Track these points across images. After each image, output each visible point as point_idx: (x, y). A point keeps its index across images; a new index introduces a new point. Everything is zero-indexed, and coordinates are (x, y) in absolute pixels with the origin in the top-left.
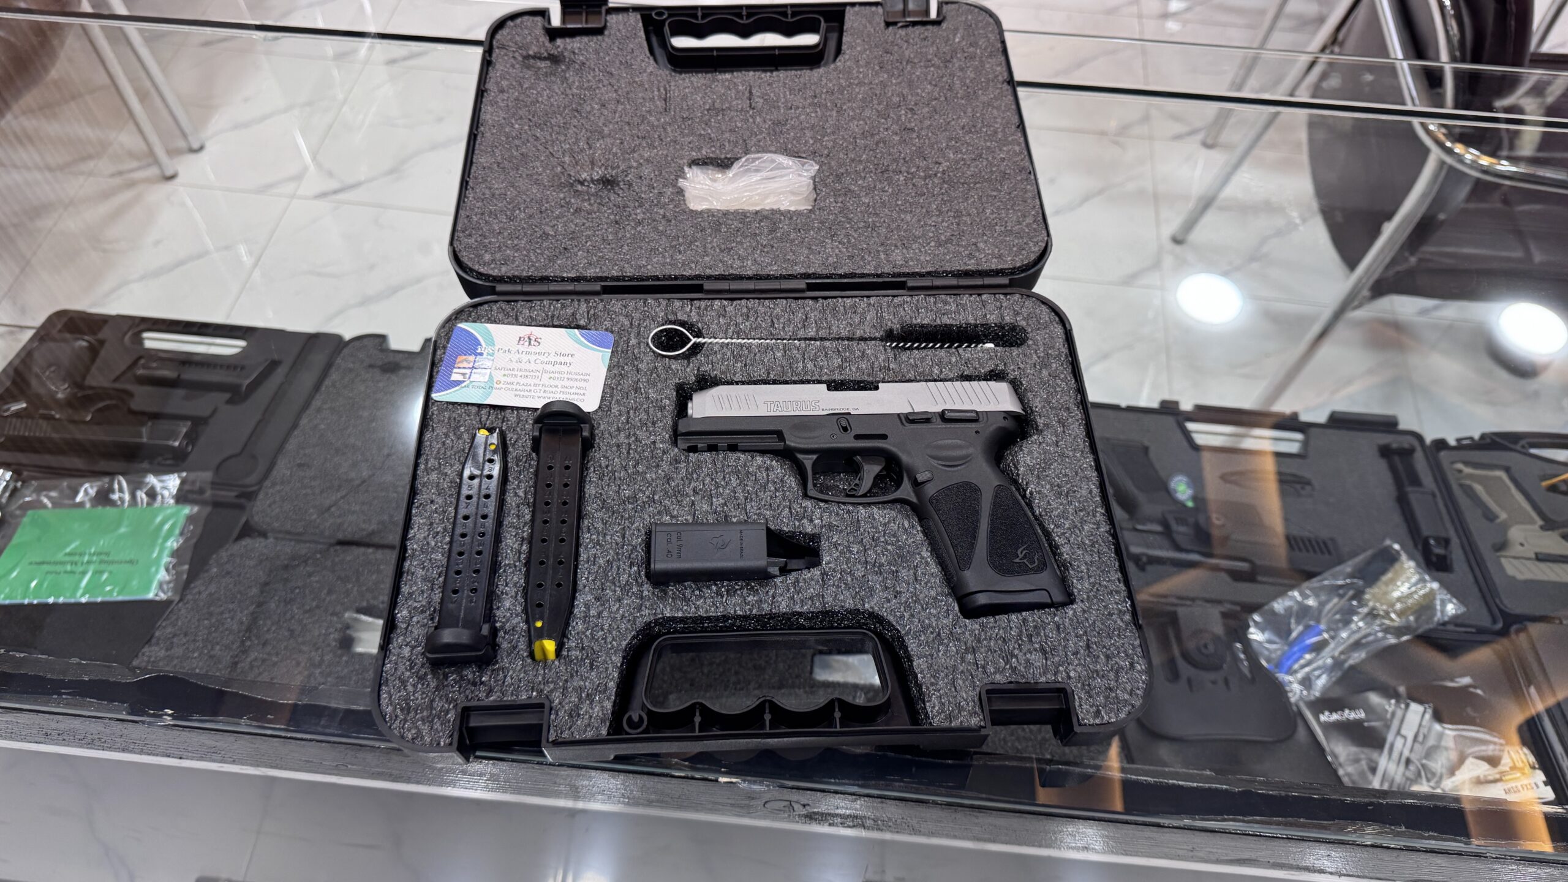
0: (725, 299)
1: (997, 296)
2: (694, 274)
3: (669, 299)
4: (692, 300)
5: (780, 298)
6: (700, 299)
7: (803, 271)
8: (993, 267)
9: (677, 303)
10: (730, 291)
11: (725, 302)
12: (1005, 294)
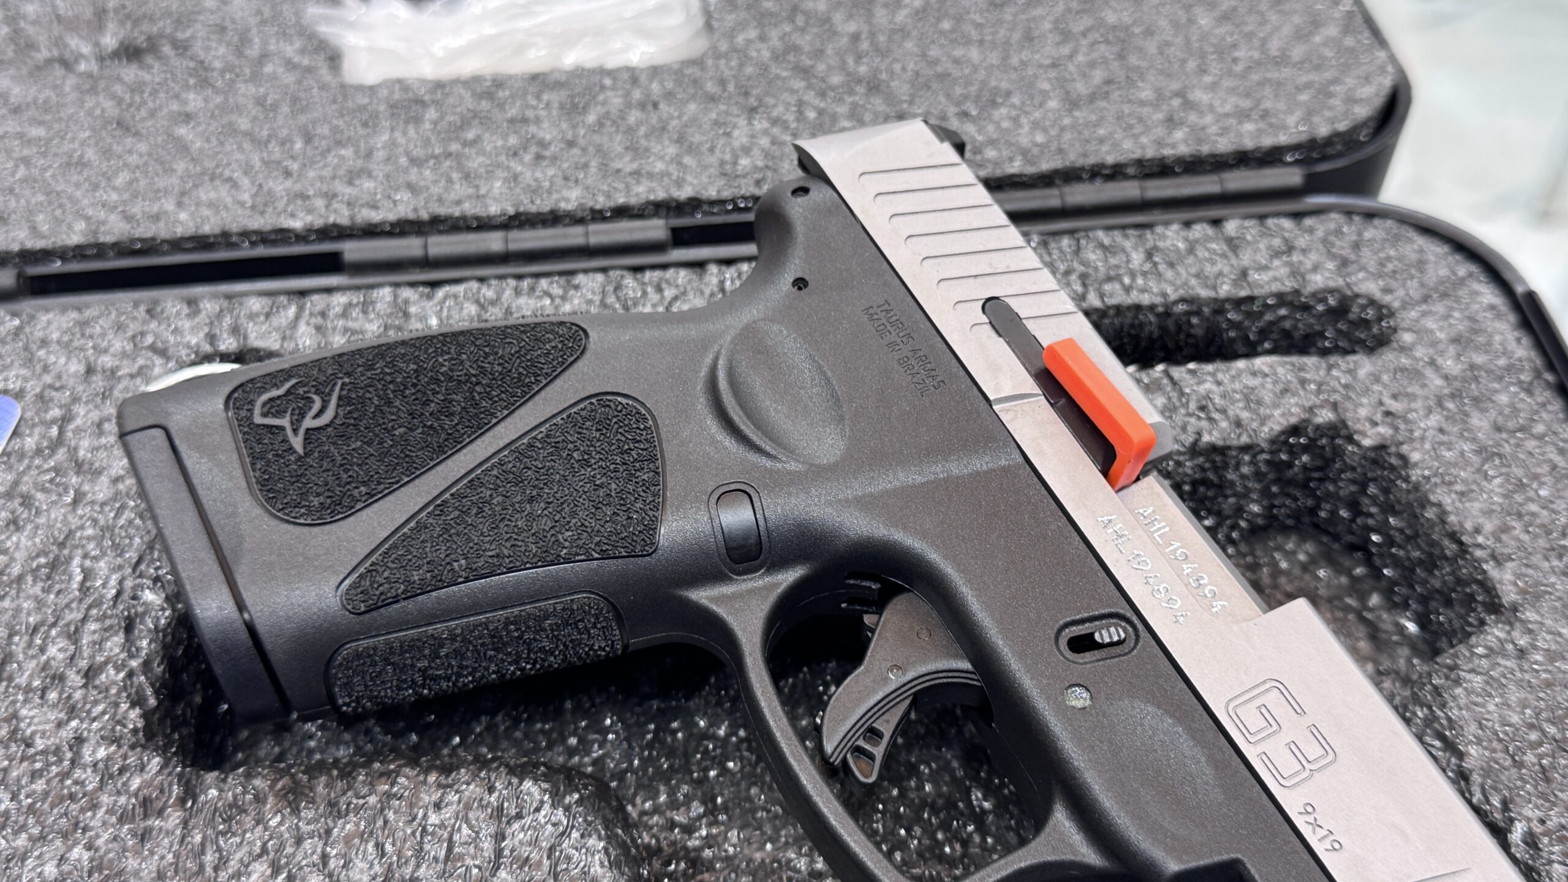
0: (413, 285)
1: (1271, 222)
2: (319, 223)
3: (229, 297)
4: (303, 293)
5: (586, 271)
6: (329, 290)
7: (660, 195)
8: (1249, 144)
9: (255, 304)
10: (426, 263)
11: (407, 293)
12: (1297, 216)
